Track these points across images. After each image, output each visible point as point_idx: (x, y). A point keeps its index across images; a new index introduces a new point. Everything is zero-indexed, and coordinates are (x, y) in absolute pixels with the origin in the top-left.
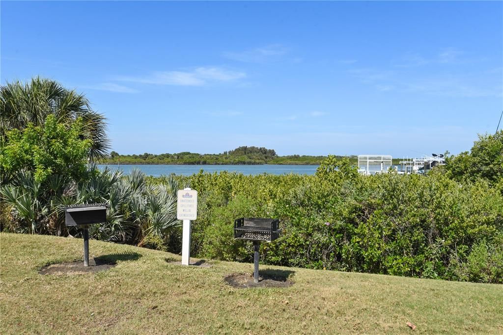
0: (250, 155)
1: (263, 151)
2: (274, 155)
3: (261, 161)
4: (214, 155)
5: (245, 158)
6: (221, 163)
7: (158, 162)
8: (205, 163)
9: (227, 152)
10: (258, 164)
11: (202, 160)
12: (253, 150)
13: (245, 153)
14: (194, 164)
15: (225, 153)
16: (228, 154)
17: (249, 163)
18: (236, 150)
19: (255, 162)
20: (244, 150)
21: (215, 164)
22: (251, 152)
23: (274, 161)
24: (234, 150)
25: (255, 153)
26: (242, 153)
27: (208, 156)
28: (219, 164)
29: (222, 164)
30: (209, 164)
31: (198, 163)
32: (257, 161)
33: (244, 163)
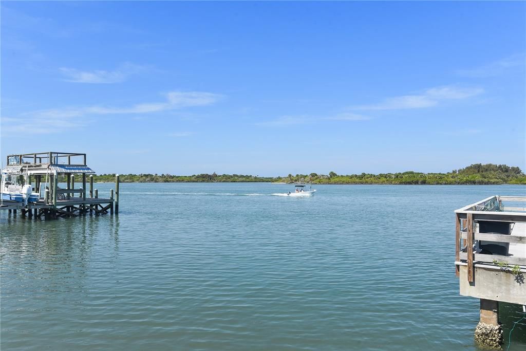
0: (484, 173)
1: (504, 169)
2: (519, 173)
3: (496, 180)
4: (440, 174)
5: (478, 177)
6: (444, 182)
7: (372, 182)
8: (424, 183)
9: (456, 171)
10: (494, 183)
11: (421, 180)
12: (489, 168)
13: (479, 171)
14: (411, 184)
15: (453, 172)
16: (457, 173)
17: (481, 183)
18: (467, 168)
19: (489, 181)
20: (478, 168)
21: (437, 184)
22: (487, 170)
23: (516, 181)
24: (465, 168)
25: (492, 172)
26: (474, 171)
27: (431, 176)
28: (441, 184)
29: (445, 184)
30: (429, 184)
31: (416, 183)
32: (492, 181)
33: (474, 183)
